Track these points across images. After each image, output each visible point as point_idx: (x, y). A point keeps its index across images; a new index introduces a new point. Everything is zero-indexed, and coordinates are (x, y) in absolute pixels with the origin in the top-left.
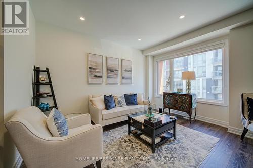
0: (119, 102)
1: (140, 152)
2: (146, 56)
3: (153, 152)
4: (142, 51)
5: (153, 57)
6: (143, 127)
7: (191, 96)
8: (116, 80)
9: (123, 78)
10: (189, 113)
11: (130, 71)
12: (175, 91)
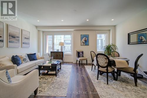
0: (24, 60)
1: (51, 79)
2: (39, 31)
3: (56, 76)
4: (37, 27)
5: (43, 32)
6: (51, 68)
7: (63, 52)
8: (18, 44)
9: (23, 43)
10: (62, 59)
11: (28, 39)
12: (56, 51)
